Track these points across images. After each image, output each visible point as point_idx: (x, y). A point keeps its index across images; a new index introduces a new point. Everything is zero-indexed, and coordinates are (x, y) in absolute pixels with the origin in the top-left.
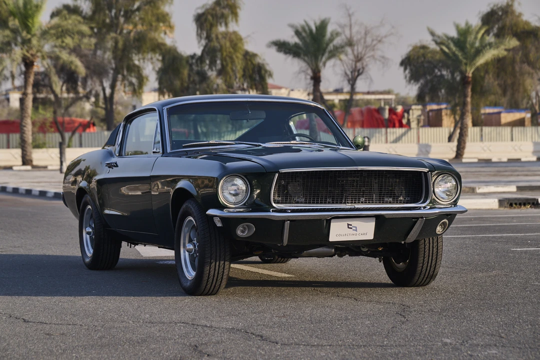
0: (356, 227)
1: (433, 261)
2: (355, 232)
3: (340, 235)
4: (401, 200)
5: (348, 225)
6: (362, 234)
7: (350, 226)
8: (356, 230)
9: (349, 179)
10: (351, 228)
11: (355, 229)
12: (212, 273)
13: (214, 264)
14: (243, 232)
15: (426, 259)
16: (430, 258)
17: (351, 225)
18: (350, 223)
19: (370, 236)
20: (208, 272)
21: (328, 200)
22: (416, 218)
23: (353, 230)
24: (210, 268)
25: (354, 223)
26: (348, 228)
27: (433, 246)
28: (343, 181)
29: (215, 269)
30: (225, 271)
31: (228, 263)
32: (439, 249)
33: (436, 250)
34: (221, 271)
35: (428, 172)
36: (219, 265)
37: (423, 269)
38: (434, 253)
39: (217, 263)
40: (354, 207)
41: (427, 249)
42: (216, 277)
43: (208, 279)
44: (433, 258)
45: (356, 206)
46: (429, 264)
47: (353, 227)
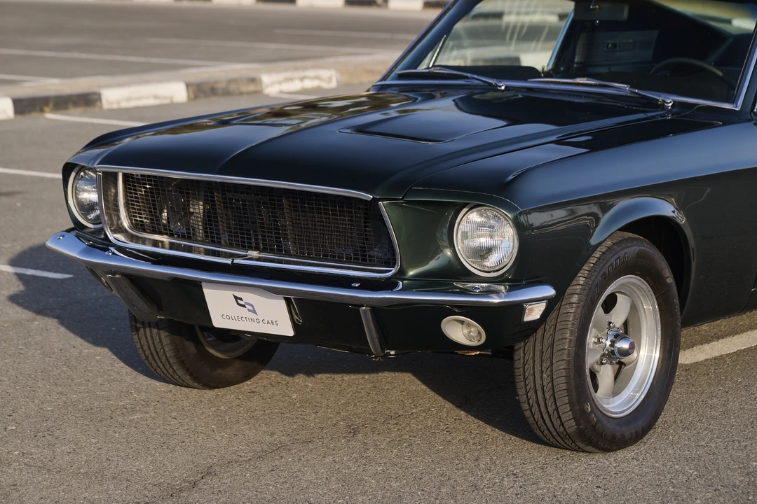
0: (252, 306)
1: (549, 404)
2: (252, 315)
3: (228, 317)
5: (236, 298)
6: (268, 323)
7: (240, 302)
8: (254, 312)
10: (244, 306)
11: (251, 308)
16: (540, 394)
17: (241, 299)
18: (238, 294)
23: (249, 310)
25: (247, 296)
26: (238, 304)
29: (147, 342)
30: (166, 349)
31: (167, 334)
32: (555, 377)
33: (549, 379)
34: (159, 347)
35: (375, 201)
36: (152, 337)
37: (536, 417)
38: (545, 384)
39: (148, 330)
40: (229, 261)
41: (528, 371)
42: (156, 358)
43: (147, 358)
44: (547, 397)
45: (236, 261)
46: (543, 409)
47: (246, 303)
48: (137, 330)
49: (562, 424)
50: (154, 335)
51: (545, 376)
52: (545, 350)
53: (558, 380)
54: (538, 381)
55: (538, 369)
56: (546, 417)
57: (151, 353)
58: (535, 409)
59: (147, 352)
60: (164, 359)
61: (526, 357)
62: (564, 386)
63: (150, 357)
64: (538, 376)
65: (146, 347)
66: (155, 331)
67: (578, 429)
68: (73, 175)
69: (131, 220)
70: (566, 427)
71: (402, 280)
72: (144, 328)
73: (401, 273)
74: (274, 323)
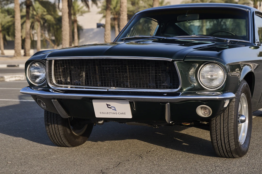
0: (114, 107)
1: (226, 139)
2: (114, 111)
3: (103, 113)
5: (107, 105)
6: (121, 113)
8: (115, 110)
10: (111, 108)
11: (114, 108)
16: (222, 136)
17: (110, 105)
18: (108, 103)
19: (129, 115)
22: (163, 103)
23: (113, 109)
25: (113, 104)
26: (108, 107)
29: (52, 130)
30: (60, 132)
31: (61, 126)
32: (229, 129)
33: (227, 130)
34: (57, 131)
35: (173, 61)
36: (54, 127)
37: (219, 145)
38: (225, 132)
39: (53, 125)
40: (107, 90)
41: (218, 128)
42: (55, 135)
43: (51, 136)
44: (225, 136)
45: (109, 90)
46: (223, 142)
47: (112, 107)
48: (48, 125)
49: (230, 147)
50: (56, 127)
51: (225, 129)
52: (225, 119)
53: (231, 130)
54: (222, 131)
55: (222, 126)
56: (223, 145)
57: (54, 134)
58: (219, 142)
59: (52, 134)
60: (58, 136)
61: (217, 123)
62: (233, 132)
63: (53, 135)
64: (222, 129)
65: (51, 132)
66: (56, 125)
67: (235, 148)
68: (29, 66)
69: (56, 80)
70: (231, 148)
71: (182, 92)
72: (52, 124)
73: (181, 89)
74: (124, 114)
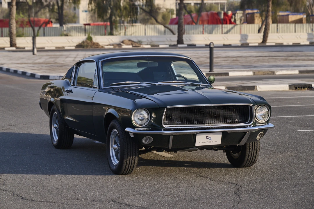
0: (211, 138)
1: (255, 154)
2: (210, 141)
3: (201, 142)
4: (237, 121)
5: (206, 136)
6: (214, 142)
7: (207, 137)
9: (207, 110)
11: (210, 139)
12: (128, 163)
13: (129, 158)
14: (146, 141)
15: (250, 153)
16: (253, 152)
17: (208, 137)
18: (207, 136)
19: (219, 142)
20: (126, 162)
21: (195, 122)
22: (245, 133)
23: (209, 139)
24: (127, 160)
25: (210, 135)
27: (254, 145)
28: (204, 111)
35: (252, 106)
40: (210, 127)
44: (255, 152)
45: (211, 126)
46: (252, 156)
47: (209, 138)
51: (255, 147)
74: (216, 142)
